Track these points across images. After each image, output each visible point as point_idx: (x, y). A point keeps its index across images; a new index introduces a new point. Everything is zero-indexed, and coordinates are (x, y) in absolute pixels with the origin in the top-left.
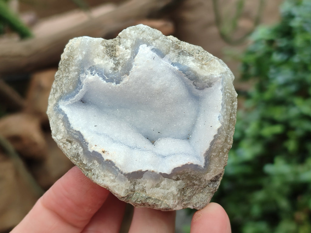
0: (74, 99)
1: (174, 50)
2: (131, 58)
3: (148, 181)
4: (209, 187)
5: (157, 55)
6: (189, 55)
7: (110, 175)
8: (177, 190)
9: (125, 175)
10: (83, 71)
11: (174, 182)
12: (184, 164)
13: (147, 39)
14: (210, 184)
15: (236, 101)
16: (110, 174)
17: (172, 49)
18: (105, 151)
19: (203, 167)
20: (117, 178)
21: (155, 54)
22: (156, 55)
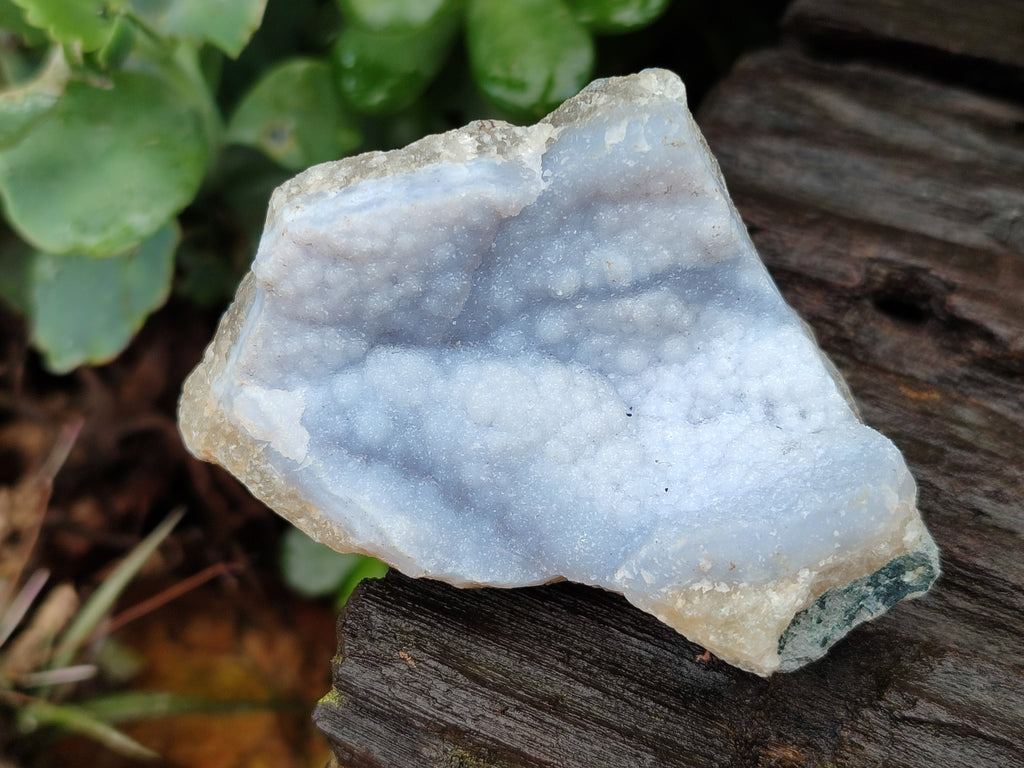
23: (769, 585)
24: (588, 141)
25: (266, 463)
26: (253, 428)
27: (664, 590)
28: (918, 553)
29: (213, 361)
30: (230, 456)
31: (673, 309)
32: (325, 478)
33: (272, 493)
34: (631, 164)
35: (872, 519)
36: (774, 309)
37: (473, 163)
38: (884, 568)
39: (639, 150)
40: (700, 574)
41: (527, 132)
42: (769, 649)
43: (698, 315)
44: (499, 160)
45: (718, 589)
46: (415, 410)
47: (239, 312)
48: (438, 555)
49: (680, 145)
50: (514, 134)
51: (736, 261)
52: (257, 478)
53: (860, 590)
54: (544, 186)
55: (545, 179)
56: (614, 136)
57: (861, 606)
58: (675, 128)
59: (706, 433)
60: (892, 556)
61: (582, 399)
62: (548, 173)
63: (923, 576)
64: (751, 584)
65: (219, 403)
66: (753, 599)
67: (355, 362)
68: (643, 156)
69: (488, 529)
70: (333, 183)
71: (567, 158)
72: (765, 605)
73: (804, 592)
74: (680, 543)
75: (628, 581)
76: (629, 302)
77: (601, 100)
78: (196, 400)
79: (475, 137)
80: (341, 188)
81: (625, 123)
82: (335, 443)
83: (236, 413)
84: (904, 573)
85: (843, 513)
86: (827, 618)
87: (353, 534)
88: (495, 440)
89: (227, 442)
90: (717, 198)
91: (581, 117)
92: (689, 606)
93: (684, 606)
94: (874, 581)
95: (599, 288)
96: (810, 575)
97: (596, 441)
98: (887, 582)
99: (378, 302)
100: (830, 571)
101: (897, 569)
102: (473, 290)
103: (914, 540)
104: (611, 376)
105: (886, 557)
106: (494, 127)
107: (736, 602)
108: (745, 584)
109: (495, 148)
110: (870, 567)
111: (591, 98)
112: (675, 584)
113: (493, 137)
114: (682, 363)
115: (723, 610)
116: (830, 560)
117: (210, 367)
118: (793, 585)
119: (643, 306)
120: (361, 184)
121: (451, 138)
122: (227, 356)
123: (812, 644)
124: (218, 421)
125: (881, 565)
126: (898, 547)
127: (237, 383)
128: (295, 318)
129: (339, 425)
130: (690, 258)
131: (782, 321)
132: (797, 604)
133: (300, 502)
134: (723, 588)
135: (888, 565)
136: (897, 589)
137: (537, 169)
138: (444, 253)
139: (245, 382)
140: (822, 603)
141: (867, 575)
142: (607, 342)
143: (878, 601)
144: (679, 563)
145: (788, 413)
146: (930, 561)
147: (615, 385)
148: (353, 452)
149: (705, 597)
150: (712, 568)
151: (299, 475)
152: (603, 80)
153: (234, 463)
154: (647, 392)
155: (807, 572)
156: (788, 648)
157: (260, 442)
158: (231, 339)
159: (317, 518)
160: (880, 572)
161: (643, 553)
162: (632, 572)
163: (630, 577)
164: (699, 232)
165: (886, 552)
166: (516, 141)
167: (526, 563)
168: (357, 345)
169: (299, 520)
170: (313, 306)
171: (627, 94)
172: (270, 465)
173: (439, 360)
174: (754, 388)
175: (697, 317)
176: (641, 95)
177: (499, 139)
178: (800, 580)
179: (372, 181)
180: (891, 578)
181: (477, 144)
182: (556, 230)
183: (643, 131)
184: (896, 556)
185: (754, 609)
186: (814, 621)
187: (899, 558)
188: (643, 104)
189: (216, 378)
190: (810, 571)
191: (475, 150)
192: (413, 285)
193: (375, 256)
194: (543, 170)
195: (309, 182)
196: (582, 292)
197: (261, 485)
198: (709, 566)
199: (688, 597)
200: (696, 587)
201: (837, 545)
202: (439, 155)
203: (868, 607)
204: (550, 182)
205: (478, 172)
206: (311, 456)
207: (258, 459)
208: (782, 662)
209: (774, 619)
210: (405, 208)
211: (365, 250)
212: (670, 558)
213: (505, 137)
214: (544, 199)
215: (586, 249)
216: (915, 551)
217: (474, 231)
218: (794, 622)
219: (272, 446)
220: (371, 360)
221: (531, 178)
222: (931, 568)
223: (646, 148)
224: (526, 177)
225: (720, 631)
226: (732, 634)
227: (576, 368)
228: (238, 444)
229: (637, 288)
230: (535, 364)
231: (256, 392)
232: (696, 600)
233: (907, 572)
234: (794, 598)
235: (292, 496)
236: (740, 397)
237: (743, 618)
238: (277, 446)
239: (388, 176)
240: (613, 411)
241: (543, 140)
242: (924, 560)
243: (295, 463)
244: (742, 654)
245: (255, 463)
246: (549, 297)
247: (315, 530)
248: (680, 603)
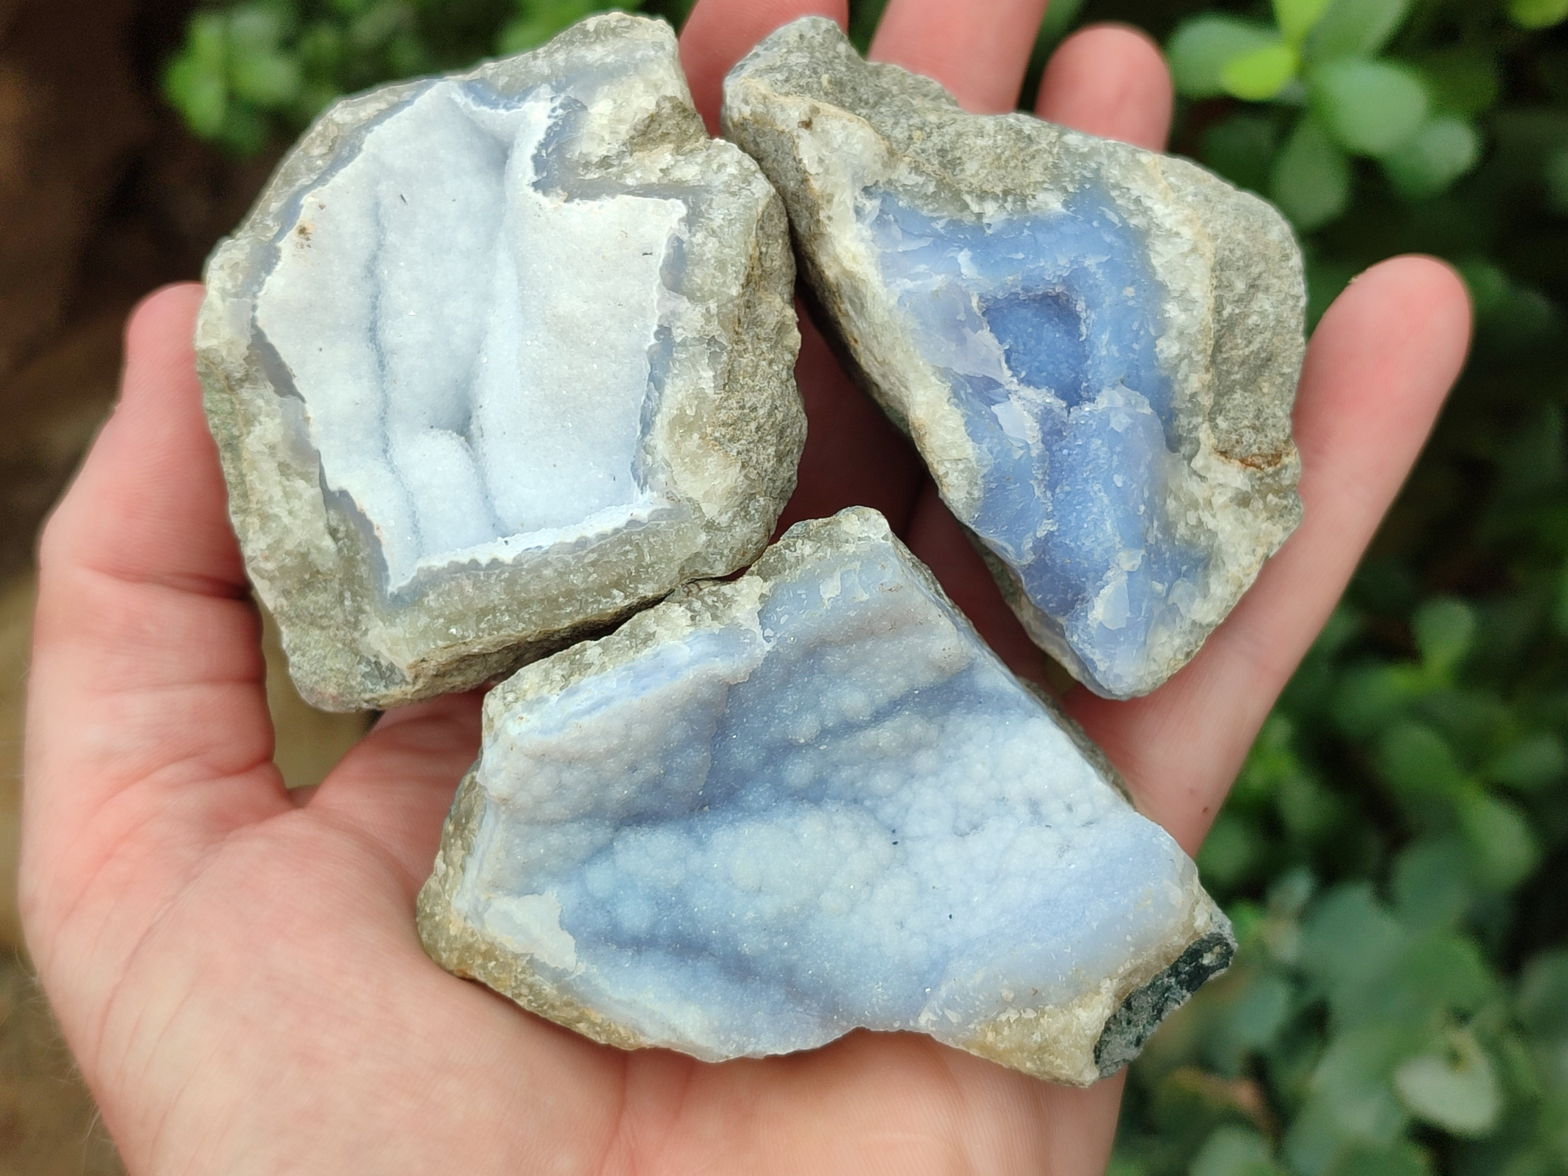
0: (474, 108)
1: (713, 316)
2: (628, 187)
3: (278, 421)
4: (359, 663)
5: (664, 261)
6: (719, 372)
7: (237, 278)
8: (300, 544)
9: (253, 322)
10: (558, 89)
11: (321, 525)
12: (370, 516)
13: (711, 211)
14: (369, 663)
15: (626, 597)
16: (241, 277)
17: (713, 306)
18: (310, 237)
19: (392, 588)
20: (235, 300)
21: (662, 251)
22: (662, 257)
23: (1074, 1002)
24: (804, 596)
25: (533, 975)
26: (511, 942)
27: (972, 1026)
28: (1211, 934)
29: (446, 875)
30: (491, 973)
31: (917, 729)
32: (603, 983)
33: (545, 1004)
34: (852, 614)
35: (1161, 917)
36: (1018, 705)
37: (692, 638)
38: (1181, 957)
39: (856, 601)
40: (1004, 1005)
41: (736, 590)
42: (1085, 1065)
43: (943, 726)
44: (717, 627)
45: (1025, 1016)
46: (678, 890)
47: (467, 822)
48: (735, 1037)
49: (899, 588)
50: (724, 594)
51: (971, 667)
52: (525, 991)
53: (1163, 983)
54: (768, 647)
55: (767, 639)
56: (830, 590)
57: (1167, 999)
58: (889, 573)
59: (977, 845)
60: (1187, 943)
61: (846, 840)
62: (769, 632)
63: (1221, 954)
64: (1056, 1006)
65: (465, 919)
66: (1062, 1020)
67: (603, 851)
68: (862, 605)
69: (778, 995)
70: (551, 684)
71: (786, 616)
72: (1075, 1023)
73: (1110, 1001)
74: (979, 977)
75: (934, 1023)
76: (873, 733)
77: (806, 548)
78: (437, 918)
79: (686, 605)
80: (561, 689)
81: (837, 575)
82: (600, 939)
83: (489, 929)
84: (1202, 956)
85: (1131, 917)
86: (1135, 1018)
87: (643, 1033)
88: (768, 906)
89: (484, 958)
90: (942, 623)
91: (790, 568)
92: (999, 1037)
93: (995, 1039)
94: (1174, 971)
95: (840, 726)
96: (1112, 984)
97: (870, 884)
98: (1187, 968)
99: (620, 792)
100: (1130, 975)
101: (1194, 954)
102: (714, 758)
103: (1206, 923)
104: (868, 803)
105: (1182, 947)
106: (701, 590)
107: (1046, 1026)
108: (1050, 1007)
109: (709, 614)
110: (1168, 960)
111: (794, 545)
112: (981, 1018)
113: (704, 602)
114: (936, 774)
115: (1034, 1037)
116: (1128, 966)
117: (446, 881)
118: (1097, 997)
119: (888, 734)
120: (582, 683)
121: (661, 613)
122: (463, 868)
123: (1127, 1046)
124: (470, 940)
125: (1176, 955)
126: (1191, 933)
127: (483, 898)
128: (532, 822)
129: (600, 921)
130: (925, 678)
131: (1030, 715)
132: (1105, 1015)
133: (577, 1009)
134: (1030, 1014)
135: (1185, 952)
136: (1199, 972)
137: (757, 630)
138: (677, 734)
139: (492, 895)
140: (1128, 1005)
141: (1166, 967)
142: (857, 770)
143: (1182, 989)
144: (981, 997)
145: (1054, 810)
146: (1225, 939)
147: (872, 812)
148: (622, 945)
149: (1014, 1026)
150: (1014, 998)
151: (572, 983)
152: (801, 523)
153: (496, 980)
154: (907, 811)
155: (1108, 982)
156: (1104, 1055)
157: (523, 955)
158: (463, 849)
159: (599, 1021)
160: (1178, 961)
161: (943, 992)
162: (936, 1014)
163: (935, 1018)
164: (930, 656)
165: (1180, 942)
166: (728, 602)
167: (825, 1023)
168: (601, 835)
169: (578, 1025)
170: (551, 809)
171: (833, 541)
172: (537, 977)
173: (690, 830)
174: (1014, 790)
175: (942, 728)
176: (847, 541)
177: (710, 603)
178: (1103, 991)
179: (593, 678)
180: (1190, 964)
181: (690, 614)
182: (785, 683)
183: (857, 581)
184: (1191, 943)
185: (1065, 1030)
186: (1124, 1024)
187: (1194, 944)
188: (851, 551)
189: (455, 893)
190: (1111, 980)
191: (689, 622)
192: (653, 768)
193: (610, 753)
194: (763, 629)
195: (526, 687)
196: (824, 732)
197: (531, 997)
198: (1012, 996)
199: (997, 1030)
200: (1003, 1018)
201: (1132, 949)
202: (654, 634)
203: (1174, 997)
204: (773, 642)
205: (700, 648)
206: (582, 962)
207: (523, 972)
208: (1101, 1071)
209: (1086, 1036)
210: (636, 702)
211: (601, 751)
212: (971, 994)
213: (715, 599)
214: (770, 659)
215: (819, 692)
216: (1208, 933)
217: (705, 705)
218: (1107, 1029)
219: (536, 956)
220: (618, 846)
221: (753, 640)
222: (1227, 945)
223: (866, 597)
224: (747, 641)
225: (1035, 1057)
226: (1047, 1057)
227: (831, 807)
228: (497, 960)
229: (879, 717)
230: (790, 815)
231: (504, 904)
232: (1006, 1032)
233: (1205, 955)
234: (1101, 1010)
235: (569, 1004)
236: (1002, 800)
237: (1056, 1041)
238: (542, 956)
239: (609, 670)
240: (879, 845)
241: (756, 597)
242: (1218, 939)
243: (565, 973)
244: (1061, 1074)
245: (520, 977)
246: (791, 744)
247: (598, 1033)
248: (991, 1037)
